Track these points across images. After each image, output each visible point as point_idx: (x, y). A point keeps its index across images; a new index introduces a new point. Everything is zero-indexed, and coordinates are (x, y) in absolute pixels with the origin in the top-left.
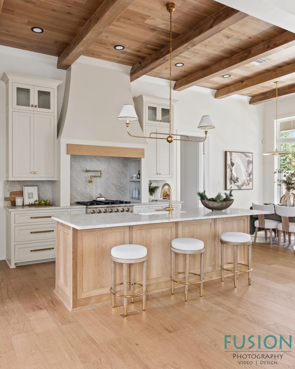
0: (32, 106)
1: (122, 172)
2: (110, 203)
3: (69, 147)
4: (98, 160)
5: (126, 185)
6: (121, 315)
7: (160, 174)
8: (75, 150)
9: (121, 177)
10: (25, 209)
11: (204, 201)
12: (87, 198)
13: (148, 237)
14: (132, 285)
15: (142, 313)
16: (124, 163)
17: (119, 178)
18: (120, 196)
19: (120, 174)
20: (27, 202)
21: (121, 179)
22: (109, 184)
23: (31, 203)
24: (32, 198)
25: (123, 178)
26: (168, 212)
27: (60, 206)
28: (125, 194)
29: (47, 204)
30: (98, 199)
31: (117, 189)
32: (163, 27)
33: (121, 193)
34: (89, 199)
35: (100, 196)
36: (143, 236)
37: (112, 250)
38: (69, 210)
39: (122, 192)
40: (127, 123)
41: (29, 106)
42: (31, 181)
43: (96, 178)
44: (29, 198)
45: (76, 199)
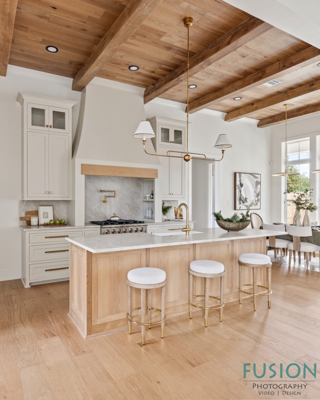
0: (47, 126)
1: (135, 192)
2: (124, 223)
3: (84, 167)
4: (113, 180)
5: (139, 205)
6: (138, 344)
7: (173, 194)
8: (90, 170)
9: (135, 197)
10: (39, 229)
11: (219, 221)
12: (102, 218)
13: (165, 259)
14: (150, 310)
15: (161, 341)
16: (138, 184)
17: (133, 198)
18: (134, 216)
19: (133, 194)
20: (42, 221)
21: (134, 199)
22: (123, 204)
23: (46, 223)
24: (47, 217)
25: (137, 198)
26: (185, 233)
27: (74, 226)
28: (139, 214)
29: (61, 224)
30: (112, 218)
31: (131, 208)
32: (178, 45)
33: (134, 213)
34: (104, 219)
35: (114, 216)
36: (160, 259)
37: (128, 274)
38: (84, 230)
40: (143, 141)
41: (43, 126)
42: (46, 200)
43: (110, 198)
44: (44, 218)
45: (91, 218)
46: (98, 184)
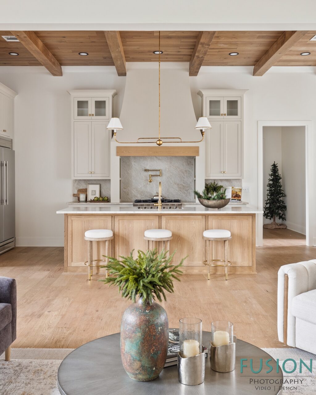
0: (90, 115)
1: (186, 171)
3: (119, 149)
4: (159, 159)
5: (191, 184)
8: (124, 152)
9: (185, 176)
10: (87, 204)
11: (201, 200)
12: (148, 197)
16: (188, 161)
17: (183, 177)
18: (184, 195)
19: (183, 173)
20: (91, 197)
22: (171, 183)
23: (92, 200)
24: (95, 195)
25: (187, 177)
27: (110, 202)
29: (104, 201)
30: (155, 198)
31: (180, 188)
34: (150, 198)
35: (157, 195)
39: (185, 192)
42: (95, 180)
43: (156, 177)
44: (92, 195)
45: (136, 197)
46: (144, 163)
